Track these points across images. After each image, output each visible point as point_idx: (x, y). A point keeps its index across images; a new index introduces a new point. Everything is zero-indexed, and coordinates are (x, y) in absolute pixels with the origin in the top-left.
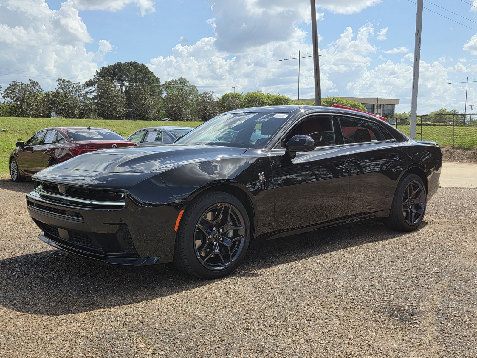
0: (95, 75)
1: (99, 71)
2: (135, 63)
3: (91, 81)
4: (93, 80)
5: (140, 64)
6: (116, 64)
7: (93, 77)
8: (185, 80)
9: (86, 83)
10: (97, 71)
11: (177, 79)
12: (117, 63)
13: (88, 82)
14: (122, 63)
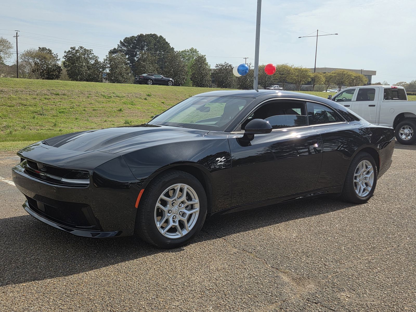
0: (119, 44)
1: (122, 41)
2: (154, 35)
3: (115, 49)
4: (117, 48)
5: (159, 36)
6: (138, 35)
7: (117, 46)
8: (196, 50)
9: (110, 51)
10: (121, 41)
11: (189, 50)
12: (140, 34)
13: (113, 50)
14: (144, 34)
